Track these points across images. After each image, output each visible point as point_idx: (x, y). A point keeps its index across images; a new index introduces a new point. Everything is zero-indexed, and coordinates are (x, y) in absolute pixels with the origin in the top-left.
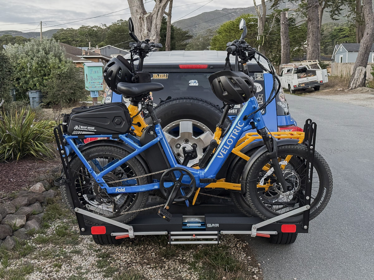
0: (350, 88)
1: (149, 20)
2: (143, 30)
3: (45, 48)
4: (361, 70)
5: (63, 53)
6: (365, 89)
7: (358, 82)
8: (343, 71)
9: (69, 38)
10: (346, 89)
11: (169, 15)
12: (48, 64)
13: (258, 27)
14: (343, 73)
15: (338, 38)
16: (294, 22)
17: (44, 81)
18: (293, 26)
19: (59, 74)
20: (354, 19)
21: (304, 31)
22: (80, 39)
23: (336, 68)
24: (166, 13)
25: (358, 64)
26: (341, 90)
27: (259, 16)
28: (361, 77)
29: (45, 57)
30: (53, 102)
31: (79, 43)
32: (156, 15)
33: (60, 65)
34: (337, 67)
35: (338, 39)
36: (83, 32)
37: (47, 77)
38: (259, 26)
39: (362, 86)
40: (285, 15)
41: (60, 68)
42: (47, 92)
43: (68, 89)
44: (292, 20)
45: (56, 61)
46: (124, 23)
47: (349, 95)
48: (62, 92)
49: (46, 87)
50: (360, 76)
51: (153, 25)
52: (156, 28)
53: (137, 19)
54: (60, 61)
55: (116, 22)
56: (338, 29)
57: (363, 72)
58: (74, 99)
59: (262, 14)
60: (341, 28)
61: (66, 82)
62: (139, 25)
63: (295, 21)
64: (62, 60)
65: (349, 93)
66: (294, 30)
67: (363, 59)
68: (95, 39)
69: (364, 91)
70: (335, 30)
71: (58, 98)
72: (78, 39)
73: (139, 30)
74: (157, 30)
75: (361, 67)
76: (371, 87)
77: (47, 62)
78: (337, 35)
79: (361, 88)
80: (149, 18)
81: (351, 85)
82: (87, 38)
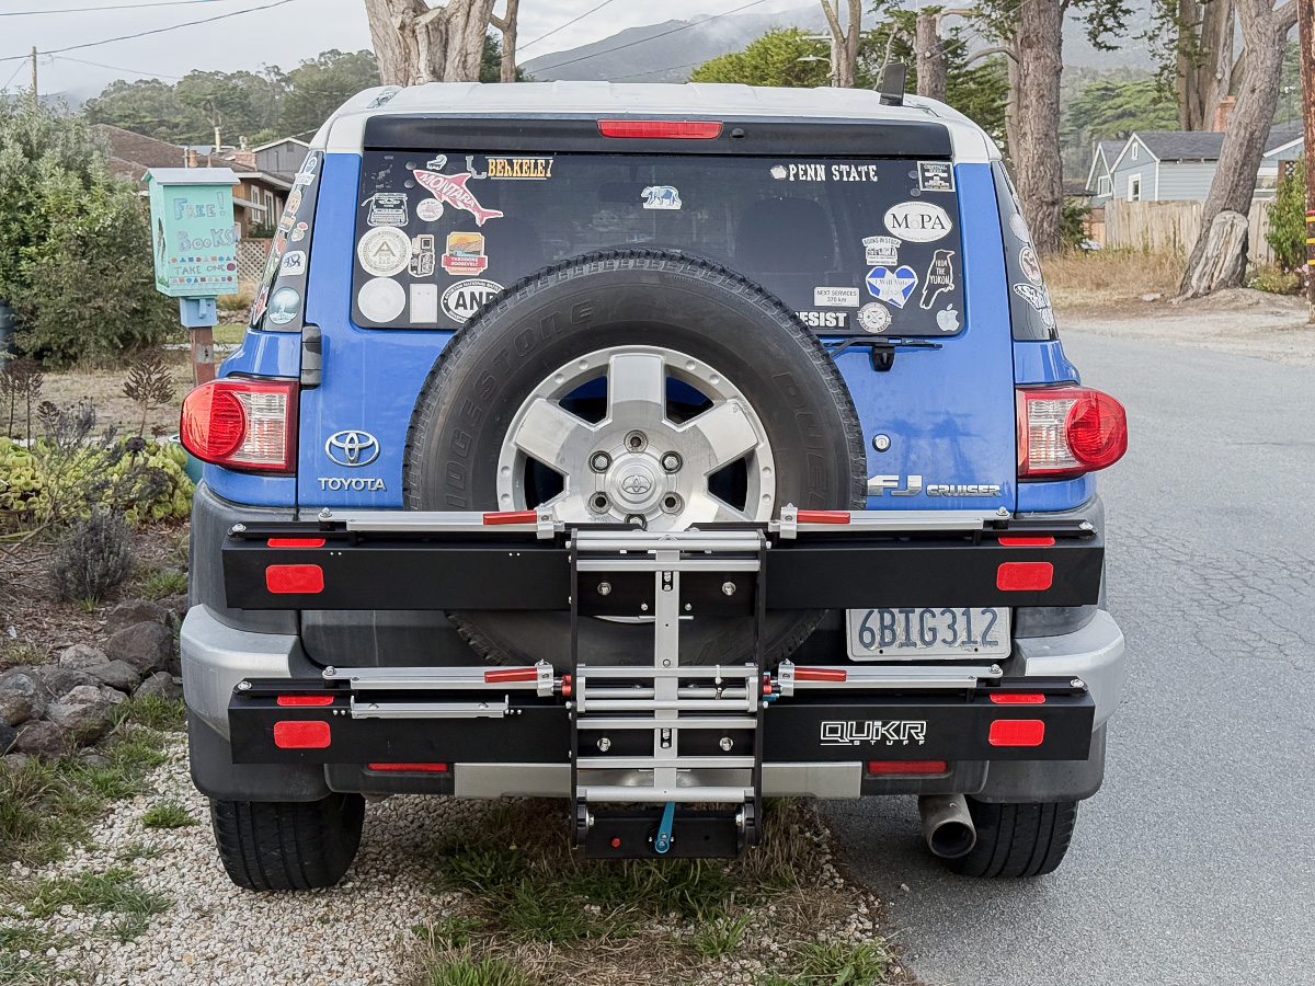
0: (1190, 293)
1: (437, 34)
2: (413, 72)
3: (26, 134)
4: (1232, 226)
5: (96, 154)
6: (1245, 295)
7: (1218, 269)
8: (1152, 229)
9: (143, 114)
10: (1175, 297)
11: (510, 27)
12: (38, 198)
13: (831, 74)
14: (1152, 239)
15: (1096, 121)
16: (961, 55)
17: (23, 262)
18: (956, 68)
19: (82, 237)
20: (1171, 46)
21: (998, 89)
22: (187, 120)
23: (1123, 219)
24: (497, 22)
25: (1218, 202)
26: (1154, 300)
27: (838, 32)
28: (1230, 252)
29: (26, 170)
30: (59, 347)
31: (182, 133)
32: (465, 18)
33: (85, 200)
34: (1128, 214)
35: (1099, 124)
36: (197, 93)
37: (33, 248)
38: (834, 69)
39: (1235, 285)
40: (933, 28)
41: (88, 214)
42: (34, 306)
43: (117, 295)
44: (954, 47)
45: (69, 183)
46: (345, 62)
47: (1189, 319)
48: (95, 308)
49: (29, 286)
50: (1227, 249)
51: (453, 54)
52: (464, 68)
53: (390, 32)
54: (87, 182)
55: (316, 60)
56: (1098, 90)
57: (1239, 232)
58: (145, 338)
59: (845, 25)
60: (1109, 86)
61: (111, 266)
62: (400, 53)
63: (965, 53)
64: (94, 178)
65: (1189, 308)
66: (963, 83)
67: (1237, 185)
68: (238, 119)
69: (1244, 302)
70: (1087, 92)
71: (77, 332)
72: (178, 119)
73: (401, 75)
74: (468, 72)
75: (1228, 215)
76: (1266, 290)
77: (32, 189)
78: (1094, 108)
79: (1229, 294)
80: (436, 29)
81: (1194, 282)
82: (209, 113)
